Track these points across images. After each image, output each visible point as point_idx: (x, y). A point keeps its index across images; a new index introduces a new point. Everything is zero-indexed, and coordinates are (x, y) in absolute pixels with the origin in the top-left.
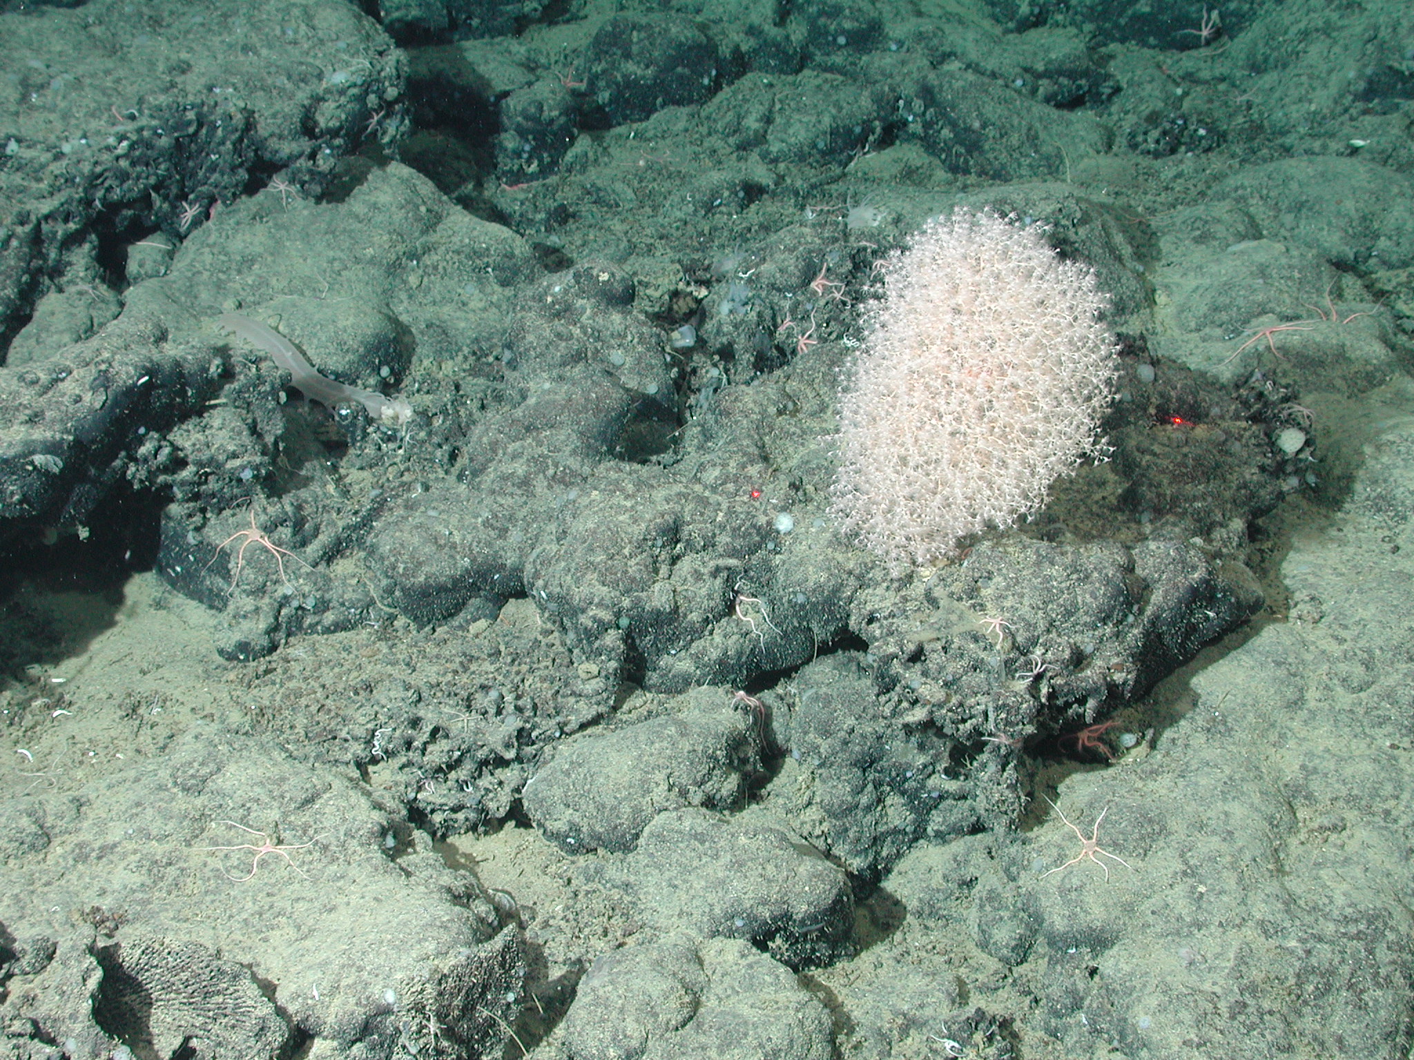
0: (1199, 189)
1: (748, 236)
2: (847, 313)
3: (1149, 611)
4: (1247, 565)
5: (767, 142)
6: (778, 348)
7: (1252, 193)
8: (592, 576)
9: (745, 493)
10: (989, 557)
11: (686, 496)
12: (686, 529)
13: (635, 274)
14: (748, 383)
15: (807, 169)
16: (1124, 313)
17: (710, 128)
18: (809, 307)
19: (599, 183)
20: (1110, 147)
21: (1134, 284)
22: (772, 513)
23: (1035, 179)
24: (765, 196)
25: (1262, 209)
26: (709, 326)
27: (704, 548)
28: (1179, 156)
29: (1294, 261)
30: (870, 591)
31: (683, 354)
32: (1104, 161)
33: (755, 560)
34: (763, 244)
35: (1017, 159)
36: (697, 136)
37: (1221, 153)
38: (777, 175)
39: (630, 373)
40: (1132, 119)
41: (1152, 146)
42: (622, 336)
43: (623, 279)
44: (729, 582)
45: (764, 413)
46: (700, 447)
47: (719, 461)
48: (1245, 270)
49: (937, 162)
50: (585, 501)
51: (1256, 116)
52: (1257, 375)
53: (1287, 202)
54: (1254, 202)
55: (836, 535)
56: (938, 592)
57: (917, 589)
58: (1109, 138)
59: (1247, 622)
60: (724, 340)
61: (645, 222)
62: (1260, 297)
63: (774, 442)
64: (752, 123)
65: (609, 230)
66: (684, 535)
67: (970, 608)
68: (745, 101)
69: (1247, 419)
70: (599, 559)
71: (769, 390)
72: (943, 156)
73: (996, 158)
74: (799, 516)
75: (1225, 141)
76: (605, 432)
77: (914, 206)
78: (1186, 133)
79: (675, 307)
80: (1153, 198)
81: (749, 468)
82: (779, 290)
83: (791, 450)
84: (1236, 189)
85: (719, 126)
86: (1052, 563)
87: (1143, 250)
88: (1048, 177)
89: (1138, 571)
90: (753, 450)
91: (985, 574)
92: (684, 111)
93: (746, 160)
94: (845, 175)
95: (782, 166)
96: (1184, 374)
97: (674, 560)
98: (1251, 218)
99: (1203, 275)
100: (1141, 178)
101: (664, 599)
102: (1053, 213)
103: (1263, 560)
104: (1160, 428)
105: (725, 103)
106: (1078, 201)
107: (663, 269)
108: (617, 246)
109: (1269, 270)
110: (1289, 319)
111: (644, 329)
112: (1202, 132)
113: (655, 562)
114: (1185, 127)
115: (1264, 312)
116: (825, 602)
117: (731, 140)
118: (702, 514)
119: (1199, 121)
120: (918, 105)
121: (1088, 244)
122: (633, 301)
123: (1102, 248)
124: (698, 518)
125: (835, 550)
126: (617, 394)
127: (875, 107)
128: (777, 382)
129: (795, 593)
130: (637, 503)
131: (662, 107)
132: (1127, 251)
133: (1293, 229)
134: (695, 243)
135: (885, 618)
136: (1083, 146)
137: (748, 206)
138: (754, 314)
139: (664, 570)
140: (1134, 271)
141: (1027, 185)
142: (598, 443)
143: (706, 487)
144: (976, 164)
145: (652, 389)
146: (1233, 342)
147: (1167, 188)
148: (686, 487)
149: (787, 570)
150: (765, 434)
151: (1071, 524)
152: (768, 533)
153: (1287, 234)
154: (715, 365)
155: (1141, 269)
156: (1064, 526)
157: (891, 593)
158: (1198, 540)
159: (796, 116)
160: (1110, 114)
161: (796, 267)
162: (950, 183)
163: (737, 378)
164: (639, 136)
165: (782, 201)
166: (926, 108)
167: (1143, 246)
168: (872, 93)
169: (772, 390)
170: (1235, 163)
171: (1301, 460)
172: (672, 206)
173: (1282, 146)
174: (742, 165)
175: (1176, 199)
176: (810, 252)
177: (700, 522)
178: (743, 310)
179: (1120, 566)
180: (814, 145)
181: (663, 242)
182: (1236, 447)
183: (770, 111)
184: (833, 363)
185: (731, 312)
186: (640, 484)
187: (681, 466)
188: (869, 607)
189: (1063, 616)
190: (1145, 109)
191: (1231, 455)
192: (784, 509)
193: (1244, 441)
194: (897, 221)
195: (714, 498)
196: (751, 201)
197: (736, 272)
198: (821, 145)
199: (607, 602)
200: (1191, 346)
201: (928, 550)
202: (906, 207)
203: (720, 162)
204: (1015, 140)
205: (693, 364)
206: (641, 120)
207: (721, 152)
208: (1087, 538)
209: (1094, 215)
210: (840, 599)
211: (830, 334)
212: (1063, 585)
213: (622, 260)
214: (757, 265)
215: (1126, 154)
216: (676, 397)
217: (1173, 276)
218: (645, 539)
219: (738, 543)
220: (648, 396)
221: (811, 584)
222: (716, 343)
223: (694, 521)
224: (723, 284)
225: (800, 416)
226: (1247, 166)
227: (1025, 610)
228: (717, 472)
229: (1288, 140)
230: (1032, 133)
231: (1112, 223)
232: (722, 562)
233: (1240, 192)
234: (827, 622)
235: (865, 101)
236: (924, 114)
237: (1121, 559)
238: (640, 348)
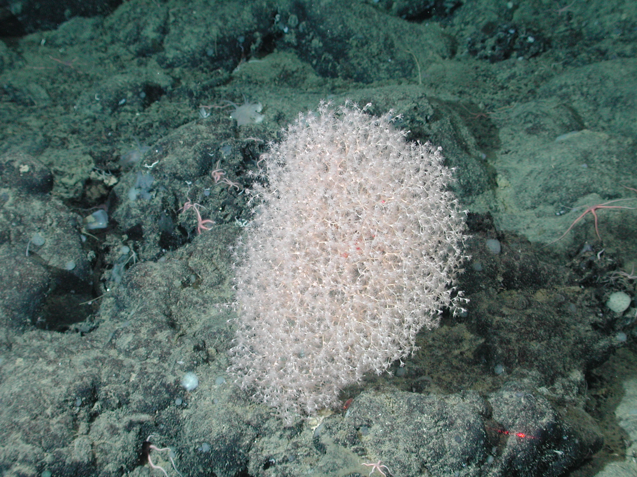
0: (529, 87)
1: (151, 131)
2: (239, 198)
3: (506, 452)
4: (586, 410)
5: (163, 49)
6: (181, 228)
7: (574, 91)
8: (17, 435)
9: (155, 355)
10: (368, 408)
11: (102, 360)
12: (103, 389)
13: (51, 164)
14: (155, 260)
15: (199, 73)
16: (471, 194)
17: (113, 37)
18: (207, 193)
19: (15, 84)
20: (453, 53)
21: (478, 170)
22: (180, 373)
23: (391, 81)
24: (164, 96)
25: (583, 104)
26: (119, 210)
27: (120, 405)
28: (512, 60)
29: (613, 148)
30: (266, 439)
31: (96, 234)
32: (449, 65)
33: (164, 414)
34: (164, 139)
35: (377, 65)
36: (101, 44)
37: (547, 57)
38: (174, 78)
39: (49, 252)
40: (471, 29)
41: (489, 52)
42: (42, 220)
43: (42, 171)
44: (141, 435)
45: (170, 286)
46: (114, 316)
47: (132, 329)
48: (571, 156)
49: (309, 67)
50: (10, 367)
51: (575, 25)
52: (587, 247)
53: (604, 98)
54: (576, 98)
55: (235, 391)
56: (325, 439)
57: (307, 437)
58: (453, 45)
59: (589, 460)
60: (133, 222)
61: (58, 119)
62: (585, 179)
63: (179, 310)
64: (150, 33)
65: (26, 125)
66: (102, 392)
67: (353, 452)
68: (143, 14)
69: (580, 284)
70: (23, 420)
71: (174, 266)
72: (314, 62)
73: (359, 64)
74: (203, 375)
75: (551, 47)
76: (27, 305)
77: (292, 105)
78: (517, 40)
79: (88, 193)
80: (491, 96)
81: (159, 333)
82: (180, 179)
83: (194, 316)
84: (561, 88)
85: (121, 35)
86: (422, 412)
87: (484, 140)
88: (403, 79)
89: (495, 417)
90: (162, 318)
91: (366, 423)
92: (89, 22)
93: (146, 65)
94: (231, 78)
95: (177, 70)
96: (525, 246)
97: (92, 417)
98: (574, 111)
99: (536, 161)
100: (480, 79)
101: (83, 453)
102: (410, 111)
103: (599, 405)
104: (506, 292)
105: (126, 15)
106: (430, 100)
107: (76, 160)
108: (34, 140)
109: (591, 156)
110: (610, 197)
111: (62, 214)
112: (531, 39)
113: (75, 420)
114: (516, 36)
115: (589, 192)
116: (227, 450)
117: (132, 48)
118: (117, 376)
119: (528, 30)
120: (293, 19)
121: (439, 137)
122: (51, 189)
123: (451, 139)
124: (113, 379)
125: (235, 404)
126: (39, 272)
127: (255, 21)
128: (181, 258)
129: (200, 443)
130: (58, 368)
131: (71, 17)
132: (471, 141)
133: (609, 120)
134: (104, 138)
135: (280, 463)
136: (431, 53)
137: (149, 105)
138: (158, 199)
139: (83, 427)
140: (478, 159)
141: (386, 87)
142: (22, 315)
143: (120, 352)
144: (342, 69)
145: (70, 266)
146: (564, 217)
147: (502, 88)
148: (102, 352)
149: (193, 423)
150: (172, 304)
151: (435, 376)
152: (176, 391)
153: (605, 125)
154: (125, 244)
155: (484, 156)
156: (430, 379)
157: (284, 441)
158: (544, 390)
159: (187, 28)
160: (452, 25)
161: (195, 159)
162: (321, 85)
163: (145, 255)
164: (50, 43)
165: (178, 101)
166: (300, 21)
167: (484, 136)
168: (252, 8)
169: (176, 266)
170: (559, 65)
171: (627, 319)
172: (82, 105)
173: (598, 50)
174: (143, 70)
175: (511, 97)
176: (206, 146)
177: (115, 383)
178: (148, 196)
179: (479, 413)
180: (204, 53)
181: (75, 136)
182: (572, 308)
183: (166, 23)
184: (228, 242)
185: (138, 197)
186: (61, 351)
187: (94, 334)
188: (265, 454)
189: (433, 458)
190: (482, 21)
191: (568, 315)
192: (190, 369)
193: (578, 303)
194: (279, 118)
195: (127, 361)
196: (152, 101)
197: (142, 163)
198: (210, 53)
199: (31, 458)
200: (529, 221)
201: (316, 401)
202: (286, 107)
203: (123, 67)
204: (374, 48)
205: (106, 243)
206: (51, 29)
207: (124, 57)
208: (449, 389)
209: (444, 112)
210: (240, 447)
211: (226, 216)
212: (432, 431)
213: (39, 152)
214: (160, 158)
215: (467, 59)
216: (91, 272)
217: (511, 162)
218: (66, 400)
219: (149, 400)
220: (66, 272)
221: (214, 435)
222: (127, 224)
223: (109, 382)
224: (131, 174)
225: (202, 287)
226: (569, 68)
227: (400, 454)
228: (130, 338)
229: (604, 45)
230: (389, 42)
231: (459, 118)
232: (135, 418)
233: (564, 90)
234: (229, 468)
235: (247, 15)
236: (297, 27)
237: (480, 407)
238: (58, 231)
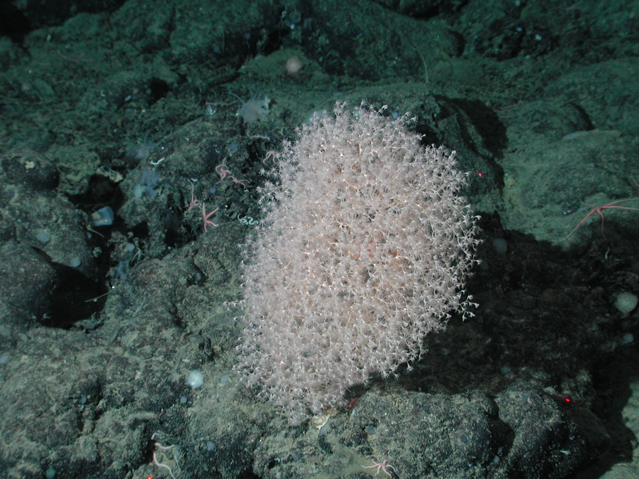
0: (537, 86)
1: (156, 128)
2: (245, 196)
3: (512, 453)
4: (593, 410)
5: (169, 45)
6: (186, 225)
7: (582, 89)
8: (22, 433)
9: (160, 354)
10: (373, 407)
11: (107, 358)
12: (108, 388)
13: (57, 160)
14: (160, 257)
15: (205, 70)
16: (477, 193)
17: (119, 33)
18: (213, 191)
20: (460, 51)
21: (485, 168)
22: (185, 371)
23: (398, 79)
24: (170, 93)
25: (590, 103)
26: (126, 207)
27: (124, 403)
28: (519, 58)
29: (621, 148)
30: (271, 438)
31: (101, 231)
32: (456, 63)
33: (169, 413)
34: (170, 136)
35: (383, 62)
36: (107, 40)
37: (554, 55)
38: (180, 75)
39: (55, 249)
40: (478, 26)
41: (496, 50)
42: (47, 217)
43: (48, 167)
44: (147, 432)
45: (176, 283)
46: (119, 313)
47: (137, 326)
48: (578, 155)
49: (315, 64)
50: (15, 364)
51: (583, 23)
52: (595, 247)
53: (611, 97)
54: (583, 96)
55: (240, 390)
56: (331, 439)
57: (312, 436)
58: (460, 43)
59: (595, 461)
60: (139, 219)
61: (63, 115)
62: (592, 179)
63: (185, 308)
64: (156, 29)
65: (31, 121)
66: (107, 391)
67: (358, 452)
68: (150, 10)
69: (587, 284)
70: (28, 417)
71: (180, 263)
72: (321, 59)
73: (365, 61)
74: (209, 373)
75: (558, 45)
76: (33, 302)
77: (299, 103)
78: (524, 38)
79: (94, 190)
80: (498, 95)
81: (164, 331)
82: (186, 176)
83: (199, 315)
84: (568, 86)
85: (127, 31)
86: (428, 412)
87: (492, 139)
88: (409, 77)
89: (502, 417)
90: (167, 316)
91: (371, 422)
92: (95, 18)
93: (152, 61)
94: (237, 75)
95: (183, 68)
96: (531, 245)
97: (97, 415)
98: (581, 110)
99: (543, 160)
100: (487, 77)
101: (88, 451)
102: (417, 108)
103: (606, 406)
104: (513, 292)
105: (132, 11)
106: (437, 98)
107: (82, 156)
108: (40, 136)
109: (599, 155)
110: (618, 197)
111: (68, 211)
112: (538, 38)
113: (79, 418)
114: (523, 34)
115: (595, 191)
116: (232, 449)
117: (138, 44)
118: (122, 373)
119: (535, 28)
121: (447, 134)
122: (57, 186)
123: (458, 138)
124: (118, 376)
125: (240, 402)
127: (262, 17)
128: (187, 256)
129: (205, 442)
130: (63, 365)
131: (76, 13)
132: (478, 140)
133: (617, 119)
134: (110, 134)
135: (285, 462)
136: (437, 50)
137: (155, 101)
138: (163, 196)
139: (88, 424)
140: (485, 157)
141: (393, 85)
142: (28, 312)
143: (125, 349)
144: (348, 67)
145: (75, 263)
146: (571, 217)
147: (509, 86)
148: (108, 350)
149: (198, 422)
150: (177, 302)
151: (441, 376)
152: (181, 389)
153: (613, 124)
154: (131, 241)
155: (491, 155)
156: (436, 378)
157: (289, 440)
158: (550, 390)
159: (194, 24)
160: (460, 23)
161: (201, 156)
162: (327, 83)
163: (151, 252)
164: (56, 39)
165: (184, 97)
166: (305, 18)
167: (492, 135)
168: (259, 5)
169: (182, 264)
170: (567, 64)
171: (635, 319)
172: (88, 101)
173: (606, 48)
174: (149, 66)
175: (518, 95)
176: (212, 143)
177: (120, 380)
178: (154, 193)
179: (485, 413)
180: (210, 50)
181: (81, 132)
182: (579, 308)
183: (172, 20)
184: (234, 240)
185: (144, 194)
186: (66, 348)
187: (99, 331)
188: (270, 452)
189: (439, 458)
190: (489, 18)
191: (575, 315)
192: (196, 367)
193: (585, 302)
194: (285, 115)
195: (133, 359)
196: (158, 97)
197: (148, 160)
198: (217, 49)
199: (35, 455)
200: (535, 220)
201: (322, 401)
202: (292, 105)
203: (129, 63)
204: (381, 45)
205: (111, 240)
206: (57, 25)
207: (130, 54)
209: (451, 110)
210: (245, 446)
211: (231, 214)
212: (438, 431)
213: (43, 148)
214: (166, 155)
215: (474, 57)
216: (97, 270)
217: (518, 161)
218: (71, 398)
219: (154, 398)
220: (71, 269)
221: (219, 433)
222: (133, 221)
223: (114, 380)
224: (136, 170)
225: (207, 285)
226: (577, 66)
227: (406, 454)
228: (135, 336)
229: (611, 44)
230: (396, 39)
231: (466, 117)
232: (140, 415)
233: (572, 89)
234: (234, 467)
235: (254, 12)
237: (486, 407)
238: (64, 228)
